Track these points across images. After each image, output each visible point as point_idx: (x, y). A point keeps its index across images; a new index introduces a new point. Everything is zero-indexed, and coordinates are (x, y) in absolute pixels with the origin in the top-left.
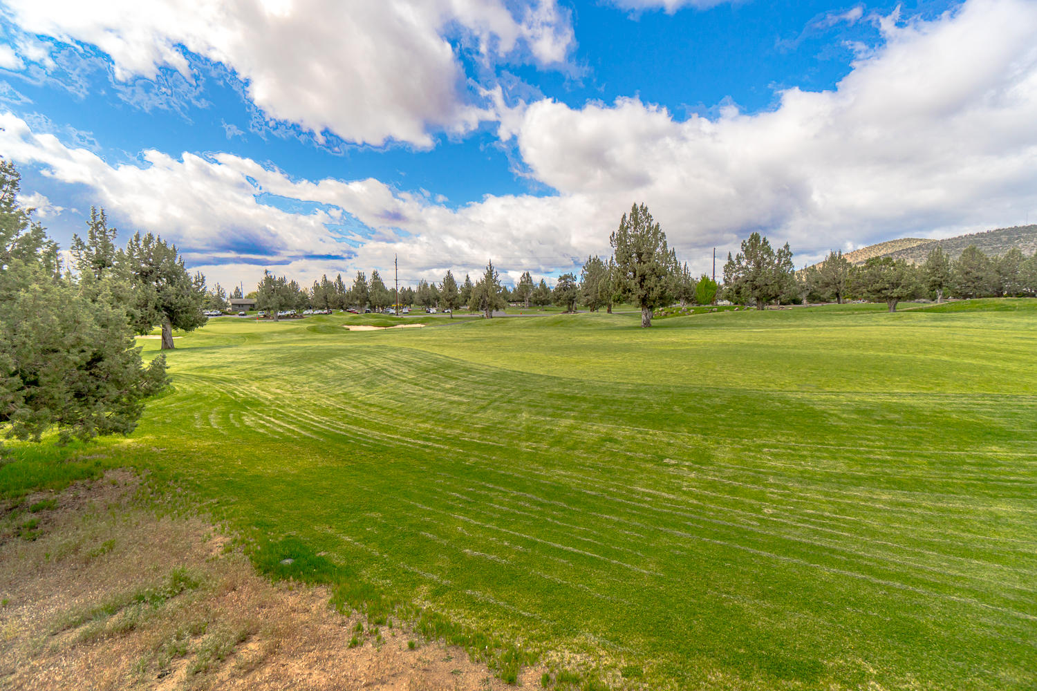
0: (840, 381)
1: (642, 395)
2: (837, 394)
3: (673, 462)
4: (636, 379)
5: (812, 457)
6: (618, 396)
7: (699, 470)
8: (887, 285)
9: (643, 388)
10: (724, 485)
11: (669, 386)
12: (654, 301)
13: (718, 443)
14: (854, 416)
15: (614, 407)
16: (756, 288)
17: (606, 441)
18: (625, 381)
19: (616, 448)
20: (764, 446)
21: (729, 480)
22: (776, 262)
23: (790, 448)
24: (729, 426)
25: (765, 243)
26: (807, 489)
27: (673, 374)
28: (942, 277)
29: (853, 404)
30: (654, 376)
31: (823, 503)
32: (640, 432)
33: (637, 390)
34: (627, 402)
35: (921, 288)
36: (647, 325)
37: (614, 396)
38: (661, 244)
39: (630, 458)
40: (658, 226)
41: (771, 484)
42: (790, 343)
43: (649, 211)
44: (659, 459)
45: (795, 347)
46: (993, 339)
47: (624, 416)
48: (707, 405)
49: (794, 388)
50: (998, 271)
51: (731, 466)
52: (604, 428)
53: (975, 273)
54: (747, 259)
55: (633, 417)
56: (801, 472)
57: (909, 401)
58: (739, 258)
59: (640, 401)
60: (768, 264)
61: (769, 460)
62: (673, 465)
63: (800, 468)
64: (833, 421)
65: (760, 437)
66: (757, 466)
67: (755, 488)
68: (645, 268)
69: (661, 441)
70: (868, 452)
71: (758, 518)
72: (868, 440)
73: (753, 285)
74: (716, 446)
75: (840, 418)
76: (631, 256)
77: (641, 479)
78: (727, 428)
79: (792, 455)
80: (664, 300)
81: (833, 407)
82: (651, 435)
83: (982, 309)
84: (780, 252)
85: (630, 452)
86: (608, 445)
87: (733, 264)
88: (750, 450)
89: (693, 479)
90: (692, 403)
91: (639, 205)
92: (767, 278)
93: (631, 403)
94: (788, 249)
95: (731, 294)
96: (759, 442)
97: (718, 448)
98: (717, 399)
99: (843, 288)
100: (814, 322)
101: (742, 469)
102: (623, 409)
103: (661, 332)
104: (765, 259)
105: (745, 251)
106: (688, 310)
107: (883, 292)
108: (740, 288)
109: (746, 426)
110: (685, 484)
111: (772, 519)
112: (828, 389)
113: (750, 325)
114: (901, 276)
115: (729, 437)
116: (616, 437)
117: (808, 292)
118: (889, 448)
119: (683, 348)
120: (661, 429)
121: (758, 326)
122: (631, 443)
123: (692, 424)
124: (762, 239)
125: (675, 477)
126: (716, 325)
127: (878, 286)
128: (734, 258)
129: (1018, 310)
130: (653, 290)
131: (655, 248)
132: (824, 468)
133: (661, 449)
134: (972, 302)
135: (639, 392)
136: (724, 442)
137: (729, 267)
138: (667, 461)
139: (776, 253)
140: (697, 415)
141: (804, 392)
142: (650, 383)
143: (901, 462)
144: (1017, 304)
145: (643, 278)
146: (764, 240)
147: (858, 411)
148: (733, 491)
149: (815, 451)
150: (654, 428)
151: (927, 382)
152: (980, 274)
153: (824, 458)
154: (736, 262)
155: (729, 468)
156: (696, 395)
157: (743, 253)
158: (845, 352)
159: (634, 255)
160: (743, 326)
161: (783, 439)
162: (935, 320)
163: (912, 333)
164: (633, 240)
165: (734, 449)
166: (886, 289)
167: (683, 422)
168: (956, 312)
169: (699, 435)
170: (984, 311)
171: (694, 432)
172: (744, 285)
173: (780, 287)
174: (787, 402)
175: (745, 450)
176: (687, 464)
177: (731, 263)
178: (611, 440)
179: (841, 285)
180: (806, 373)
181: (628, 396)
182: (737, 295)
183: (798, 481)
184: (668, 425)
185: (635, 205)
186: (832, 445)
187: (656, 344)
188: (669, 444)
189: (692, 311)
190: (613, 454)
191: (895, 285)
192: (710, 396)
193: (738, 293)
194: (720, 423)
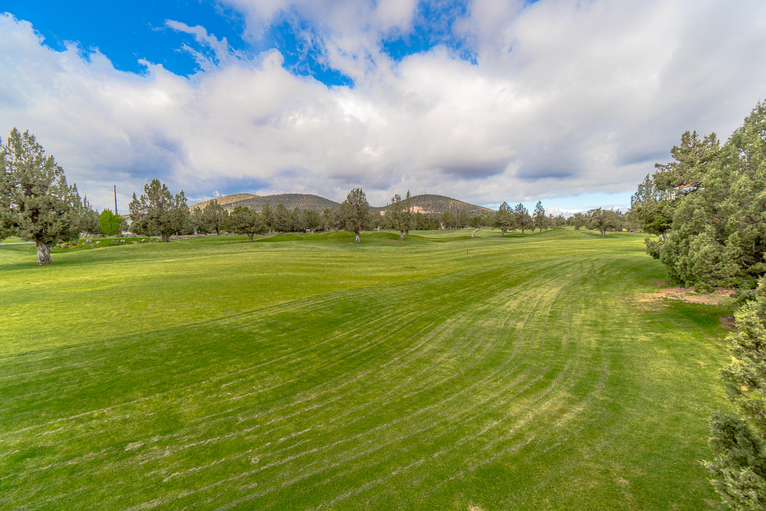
0: (247, 301)
1: (69, 364)
2: (251, 313)
3: (137, 445)
4: (53, 342)
5: (258, 379)
6: (30, 376)
7: (172, 441)
8: (248, 225)
9: (68, 352)
10: (205, 448)
11: (103, 342)
12: (54, 237)
13: (180, 396)
14: (269, 331)
15: (27, 396)
16: (161, 224)
17: (24, 457)
18: (34, 348)
19: (45, 464)
20: (221, 382)
21: (206, 439)
22: (175, 204)
23: (240, 377)
24: (184, 372)
25: (165, 188)
26: (270, 415)
27: (103, 324)
28: (270, 220)
29: (263, 320)
30: (77, 332)
31: (285, 424)
32: (80, 421)
33: (58, 357)
34: (48, 381)
35: (264, 227)
36: (46, 262)
37: (23, 378)
38: (58, 178)
39: (73, 471)
40: (52, 158)
41: (243, 424)
42: (201, 272)
43: (37, 141)
44: (118, 450)
45: (206, 275)
46: (303, 258)
47: (49, 404)
48: (155, 354)
49: (221, 315)
50: (292, 218)
51: (200, 419)
52: (17, 436)
53: (284, 219)
54: (151, 199)
55: (64, 401)
56: (258, 398)
57: (291, 309)
58: (143, 198)
59: (69, 373)
60: (169, 205)
61: (230, 397)
62: (139, 450)
63: (254, 394)
64: (258, 339)
65: (214, 374)
66: (223, 409)
67: (232, 436)
68: (38, 201)
69: (113, 422)
70: (288, 359)
71: (252, 476)
72: (283, 348)
73: (158, 221)
74: (179, 400)
75: (261, 335)
76: (14, 186)
77: (103, 497)
78: (183, 375)
79: (244, 383)
80: (66, 235)
81: (253, 327)
82: (97, 418)
83: (292, 239)
84: (177, 197)
85: (72, 458)
86: (30, 463)
87: (138, 203)
88: (211, 393)
89: (170, 459)
90: (137, 357)
91: (21, 132)
92: (169, 217)
93: (54, 380)
94: (183, 195)
95: (138, 228)
96: (215, 379)
97: (181, 402)
98: (162, 344)
99: (220, 225)
100: (209, 251)
101: (213, 418)
102: (44, 394)
103: (67, 269)
104: (166, 201)
105: (149, 193)
106: (93, 241)
107: (246, 229)
108: (147, 223)
109: (198, 367)
110: (163, 472)
111: (262, 468)
112: (244, 311)
113: (161, 256)
114: (254, 220)
115: (188, 385)
116: (41, 444)
117: (198, 227)
118: (297, 351)
119: (104, 288)
120: (110, 404)
121: (169, 257)
122: (70, 443)
123: (145, 384)
124: (162, 185)
125: (149, 468)
126: (129, 258)
127: (242, 225)
128: (139, 199)
129: (305, 240)
130: (51, 225)
131: (49, 181)
132: (270, 386)
133: (117, 434)
134: (287, 236)
135: (61, 360)
136: (186, 393)
137: (134, 205)
138: (129, 447)
139: (174, 197)
140: (147, 370)
141: (229, 317)
142: (75, 342)
143: (306, 360)
144: (303, 236)
145: (35, 213)
146: (164, 186)
147: (270, 326)
148: (216, 451)
149: (258, 372)
150: (98, 406)
151: (291, 293)
152: (285, 219)
153: (266, 376)
154: (140, 201)
155: (200, 423)
156: (138, 345)
157: (146, 194)
158: (241, 276)
159: (19, 185)
160: (154, 257)
161: (232, 369)
162: (275, 247)
163: (268, 257)
164: (14, 168)
165: (196, 398)
166: (247, 227)
167: (134, 384)
168: (281, 241)
169: (157, 395)
170: (292, 240)
171: (150, 393)
172: (150, 221)
173: (181, 224)
174: (221, 330)
175: (206, 394)
176: (156, 440)
177: (136, 202)
178: (32, 453)
179: (219, 222)
180: (224, 298)
181: (46, 371)
182: (143, 229)
183: (261, 409)
184: (117, 396)
185: (15, 130)
186: (266, 362)
187: (65, 286)
188: (125, 421)
189: (97, 242)
190: (44, 477)
191: (252, 225)
192: (153, 343)
193: (145, 227)
194: (174, 371)
